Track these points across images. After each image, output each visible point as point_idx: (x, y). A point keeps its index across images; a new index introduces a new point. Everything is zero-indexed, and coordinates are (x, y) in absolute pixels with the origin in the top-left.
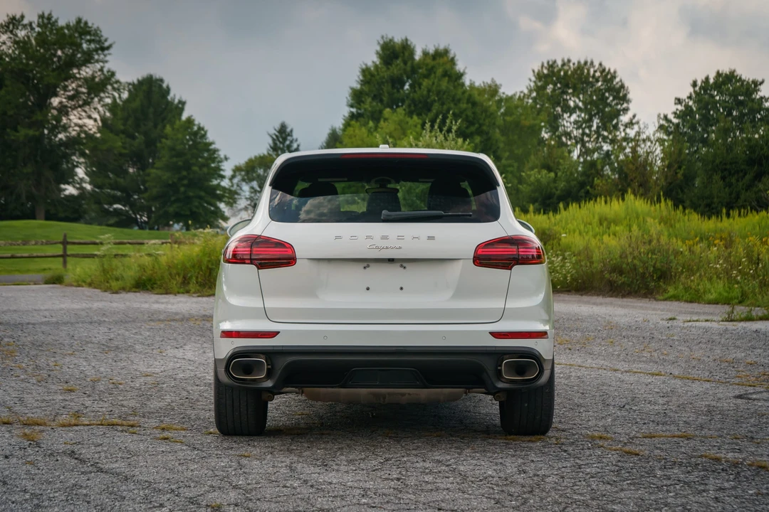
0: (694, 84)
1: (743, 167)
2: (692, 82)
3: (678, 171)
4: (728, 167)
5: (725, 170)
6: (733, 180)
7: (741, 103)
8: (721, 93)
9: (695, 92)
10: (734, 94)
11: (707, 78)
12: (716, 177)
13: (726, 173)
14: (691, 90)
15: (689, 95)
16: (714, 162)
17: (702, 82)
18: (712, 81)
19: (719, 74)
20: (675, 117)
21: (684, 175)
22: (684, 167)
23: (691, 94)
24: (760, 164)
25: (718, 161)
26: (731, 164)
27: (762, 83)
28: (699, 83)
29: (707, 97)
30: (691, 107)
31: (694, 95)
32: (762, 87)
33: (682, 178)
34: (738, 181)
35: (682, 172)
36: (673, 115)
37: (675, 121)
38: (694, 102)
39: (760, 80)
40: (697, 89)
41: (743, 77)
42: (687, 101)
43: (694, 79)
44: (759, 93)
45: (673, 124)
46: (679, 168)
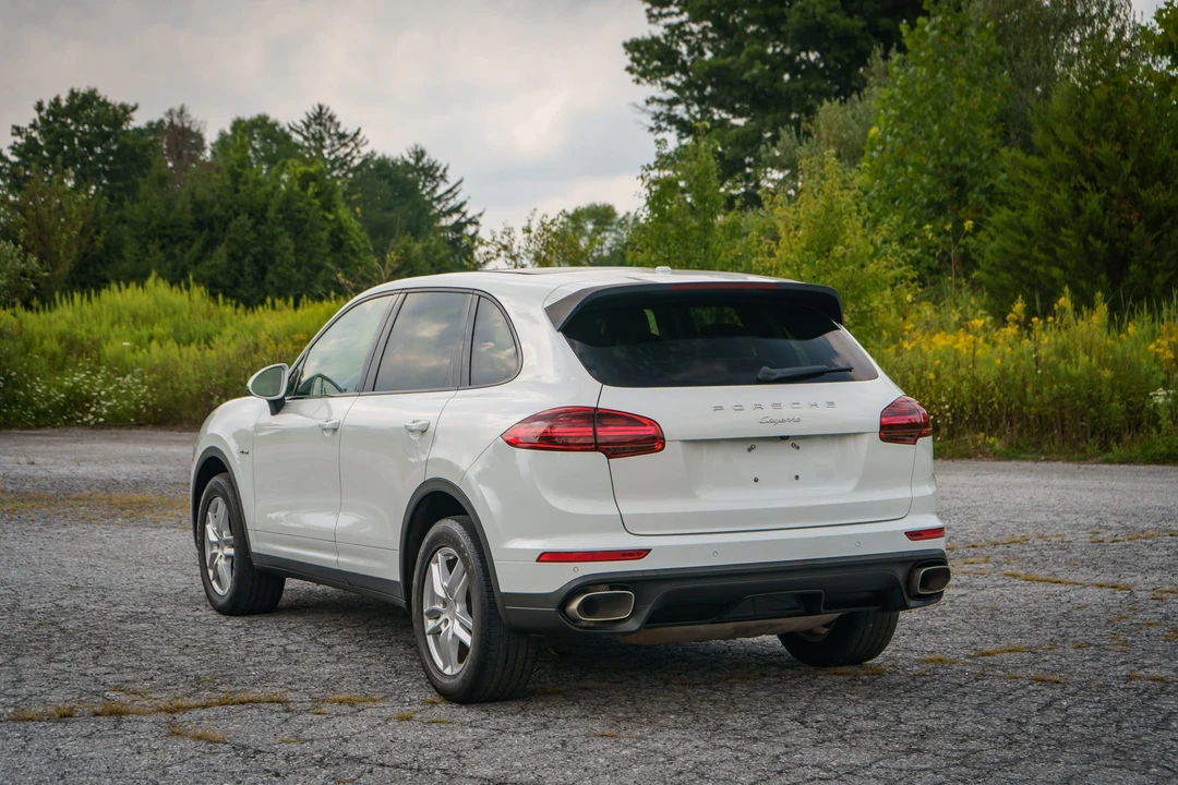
0: (39, 107)
1: (189, 232)
2: (35, 104)
3: (96, 237)
4: (169, 232)
5: (165, 236)
6: (177, 251)
7: (105, 137)
8: (77, 121)
9: (41, 118)
10: (95, 122)
11: (57, 99)
12: (154, 247)
13: (166, 240)
14: (35, 115)
15: (32, 122)
16: (149, 223)
17: (51, 104)
18: (64, 104)
19: (73, 94)
20: (12, 154)
21: (104, 242)
22: (104, 231)
23: (35, 121)
24: (212, 229)
25: (154, 224)
26: (172, 227)
27: (135, 108)
28: (46, 106)
29: (57, 125)
30: (35, 139)
31: (39, 123)
32: (134, 115)
33: (102, 247)
34: (183, 251)
35: (101, 238)
36: (10, 151)
37: (14, 159)
38: (41, 133)
39: (132, 104)
40: (43, 113)
41: (109, 100)
42: (29, 130)
43: (38, 100)
44: (131, 123)
45: (10, 162)
46: (98, 233)
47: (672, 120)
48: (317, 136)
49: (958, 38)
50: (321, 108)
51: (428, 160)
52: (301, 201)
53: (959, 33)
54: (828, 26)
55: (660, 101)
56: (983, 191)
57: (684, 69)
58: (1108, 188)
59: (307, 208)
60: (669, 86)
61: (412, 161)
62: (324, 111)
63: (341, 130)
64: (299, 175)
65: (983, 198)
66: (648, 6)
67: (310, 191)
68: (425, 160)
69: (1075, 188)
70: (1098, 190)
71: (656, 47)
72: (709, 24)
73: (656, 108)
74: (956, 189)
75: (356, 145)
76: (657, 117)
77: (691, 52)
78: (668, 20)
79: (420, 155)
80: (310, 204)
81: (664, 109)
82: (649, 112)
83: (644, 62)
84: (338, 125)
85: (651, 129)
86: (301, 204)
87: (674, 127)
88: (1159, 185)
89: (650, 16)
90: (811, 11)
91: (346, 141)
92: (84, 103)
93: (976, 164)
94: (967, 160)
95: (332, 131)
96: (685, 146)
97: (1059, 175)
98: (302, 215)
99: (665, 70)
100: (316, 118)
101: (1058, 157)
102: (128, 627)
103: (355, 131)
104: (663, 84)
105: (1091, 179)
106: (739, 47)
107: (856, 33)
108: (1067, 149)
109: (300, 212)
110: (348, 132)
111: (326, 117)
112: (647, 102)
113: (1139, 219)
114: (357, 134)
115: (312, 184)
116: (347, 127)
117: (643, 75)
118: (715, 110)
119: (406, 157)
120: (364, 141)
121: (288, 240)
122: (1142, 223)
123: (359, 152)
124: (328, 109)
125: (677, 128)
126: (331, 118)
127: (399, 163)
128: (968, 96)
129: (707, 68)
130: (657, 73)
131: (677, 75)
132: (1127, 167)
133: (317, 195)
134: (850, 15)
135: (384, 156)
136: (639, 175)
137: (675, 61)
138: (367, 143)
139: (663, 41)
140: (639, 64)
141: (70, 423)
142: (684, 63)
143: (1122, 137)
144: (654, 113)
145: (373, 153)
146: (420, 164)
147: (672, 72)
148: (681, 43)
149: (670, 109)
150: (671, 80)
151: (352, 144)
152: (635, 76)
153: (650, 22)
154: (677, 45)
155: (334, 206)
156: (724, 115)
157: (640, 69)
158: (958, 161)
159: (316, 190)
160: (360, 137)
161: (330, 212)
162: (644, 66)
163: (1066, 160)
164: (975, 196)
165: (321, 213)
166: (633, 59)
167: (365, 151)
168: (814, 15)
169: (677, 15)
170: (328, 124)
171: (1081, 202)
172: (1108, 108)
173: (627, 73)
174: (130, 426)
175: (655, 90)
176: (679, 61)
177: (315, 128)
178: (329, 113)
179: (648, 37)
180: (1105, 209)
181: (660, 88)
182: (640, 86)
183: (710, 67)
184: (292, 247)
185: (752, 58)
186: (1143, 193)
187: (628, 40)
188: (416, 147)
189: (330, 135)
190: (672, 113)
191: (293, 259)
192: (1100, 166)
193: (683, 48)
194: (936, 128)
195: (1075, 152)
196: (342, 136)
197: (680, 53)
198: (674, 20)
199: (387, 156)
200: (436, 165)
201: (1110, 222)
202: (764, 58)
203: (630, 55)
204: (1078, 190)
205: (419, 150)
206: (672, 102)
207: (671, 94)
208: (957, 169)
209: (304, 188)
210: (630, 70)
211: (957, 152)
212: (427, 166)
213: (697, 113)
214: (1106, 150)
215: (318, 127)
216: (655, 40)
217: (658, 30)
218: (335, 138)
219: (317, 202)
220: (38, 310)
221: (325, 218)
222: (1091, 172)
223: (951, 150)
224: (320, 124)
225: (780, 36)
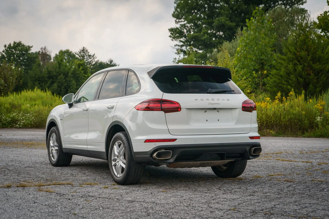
0: (5, 46)
1: (47, 79)
2: (4, 45)
3: (20, 80)
4: (41, 79)
5: (40, 80)
6: (43, 84)
7: (23, 55)
8: (15, 50)
9: (6, 49)
10: (21, 51)
11: (10, 44)
13: (40, 81)
14: (4, 48)
15: (3, 50)
16: (35, 77)
17: (9, 45)
18: (12, 45)
19: (15, 43)
21: (23, 82)
22: (23, 79)
23: (4, 50)
24: (53, 78)
25: (37, 77)
26: (42, 78)
27: (32, 47)
28: (7, 46)
29: (10, 51)
30: (4, 55)
31: (5, 51)
32: (31, 49)
33: (22, 83)
34: (45, 85)
35: (22, 81)
38: (5, 53)
39: (31, 46)
40: (6, 48)
41: (25, 44)
42: (2, 53)
43: (5, 44)
44: (31, 51)
46: (21, 79)
47: (182, 51)
48: (83, 56)
49: (262, 23)
50: (84, 48)
51: (114, 63)
52: (78, 71)
53: (262, 22)
54: (225, 25)
55: (178, 45)
56: (269, 66)
57: (185, 37)
58: (304, 64)
59: (80, 73)
60: (181, 41)
61: (109, 63)
62: (85, 49)
63: (89, 54)
64: (78, 64)
65: (269, 68)
66: (175, 19)
67: (81, 69)
68: (113, 63)
69: (294, 64)
70: (301, 65)
71: (178, 30)
72: (193, 25)
73: (177, 47)
74: (261, 65)
75: (94, 58)
76: (177, 50)
77: (187, 32)
78: (181, 23)
79: (111, 61)
80: (81, 72)
81: (180, 48)
82: (175, 49)
83: (174, 34)
84: (89, 53)
85: (176, 53)
86: (78, 72)
87: (182, 53)
88: (318, 63)
89: (176, 22)
90: (221, 20)
91: (91, 57)
92: (18, 45)
93: (267, 58)
94: (264, 57)
95: (87, 54)
96: (185, 58)
97: (290, 60)
98: (78, 75)
99: (180, 37)
100: (82, 51)
101: (290, 55)
102: (27, 169)
103: (93, 54)
104: (179, 41)
105: (299, 61)
106: (201, 30)
107: (233, 27)
108: (292, 53)
109: (78, 74)
110: (91, 55)
111: (85, 50)
112: (175, 46)
113: (312, 73)
114: (94, 55)
115: (81, 67)
116: (91, 53)
117: (174, 38)
118: (194, 48)
119: (108, 62)
120: (96, 57)
121: (74, 82)
122: (313, 74)
123: (94, 60)
124: (86, 48)
125: (183, 53)
126: (87, 51)
127: (105, 64)
128: (265, 39)
129: (192, 36)
130: (177, 37)
131: (183, 38)
132: (309, 58)
133: (83, 70)
134: (232, 22)
135: (101, 62)
136: (173, 61)
137: (183, 34)
138: (97, 58)
139: (180, 29)
140: (173, 35)
141: (12, 127)
142: (185, 35)
143: (308, 50)
144: (177, 49)
145: (98, 61)
146: (111, 64)
147: (182, 37)
148: (184, 29)
149: (181, 48)
150: (182, 39)
151: (92, 58)
152: (171, 38)
153: (176, 24)
154: (183, 30)
155: (87, 73)
156: (196, 50)
157: (173, 36)
158: (262, 57)
159: (82, 68)
160: (95, 56)
161: (86, 74)
162: (174, 36)
163: (292, 56)
164: (266, 67)
165: (83, 75)
166: (171, 34)
167: (96, 60)
168: (222, 22)
169: (183, 22)
170: (86, 52)
171: (296, 68)
172: (304, 42)
173: (169, 37)
174: (29, 128)
175: (177, 42)
176: (184, 34)
177: (82, 53)
178: (86, 49)
179: (175, 27)
180: (303, 70)
181: (179, 42)
182: (173, 41)
183: (193, 36)
184: (75, 84)
185: (204, 33)
186: (313, 65)
187: (170, 28)
188: (110, 59)
189: (86, 55)
190: (182, 49)
191: (75, 87)
192: (302, 58)
193: (185, 31)
194: (255, 48)
195: (294, 54)
196: (90, 56)
197: (184, 32)
198: (183, 23)
199: (102, 61)
200: (116, 64)
201: (304, 73)
202: (208, 34)
203: (170, 32)
204: (295, 64)
205: (111, 60)
206: (182, 46)
207: (181, 44)
208: (262, 60)
209: (79, 68)
210: (170, 36)
211: (261, 55)
212: (113, 65)
213: (189, 49)
214: (303, 53)
215: (83, 53)
216: (177, 28)
217: (178, 26)
218: (88, 56)
219: (82, 72)
220: (3, 96)
221: (85, 76)
222: (299, 59)
223: (260, 54)
224: (84, 52)
225: (212, 28)
